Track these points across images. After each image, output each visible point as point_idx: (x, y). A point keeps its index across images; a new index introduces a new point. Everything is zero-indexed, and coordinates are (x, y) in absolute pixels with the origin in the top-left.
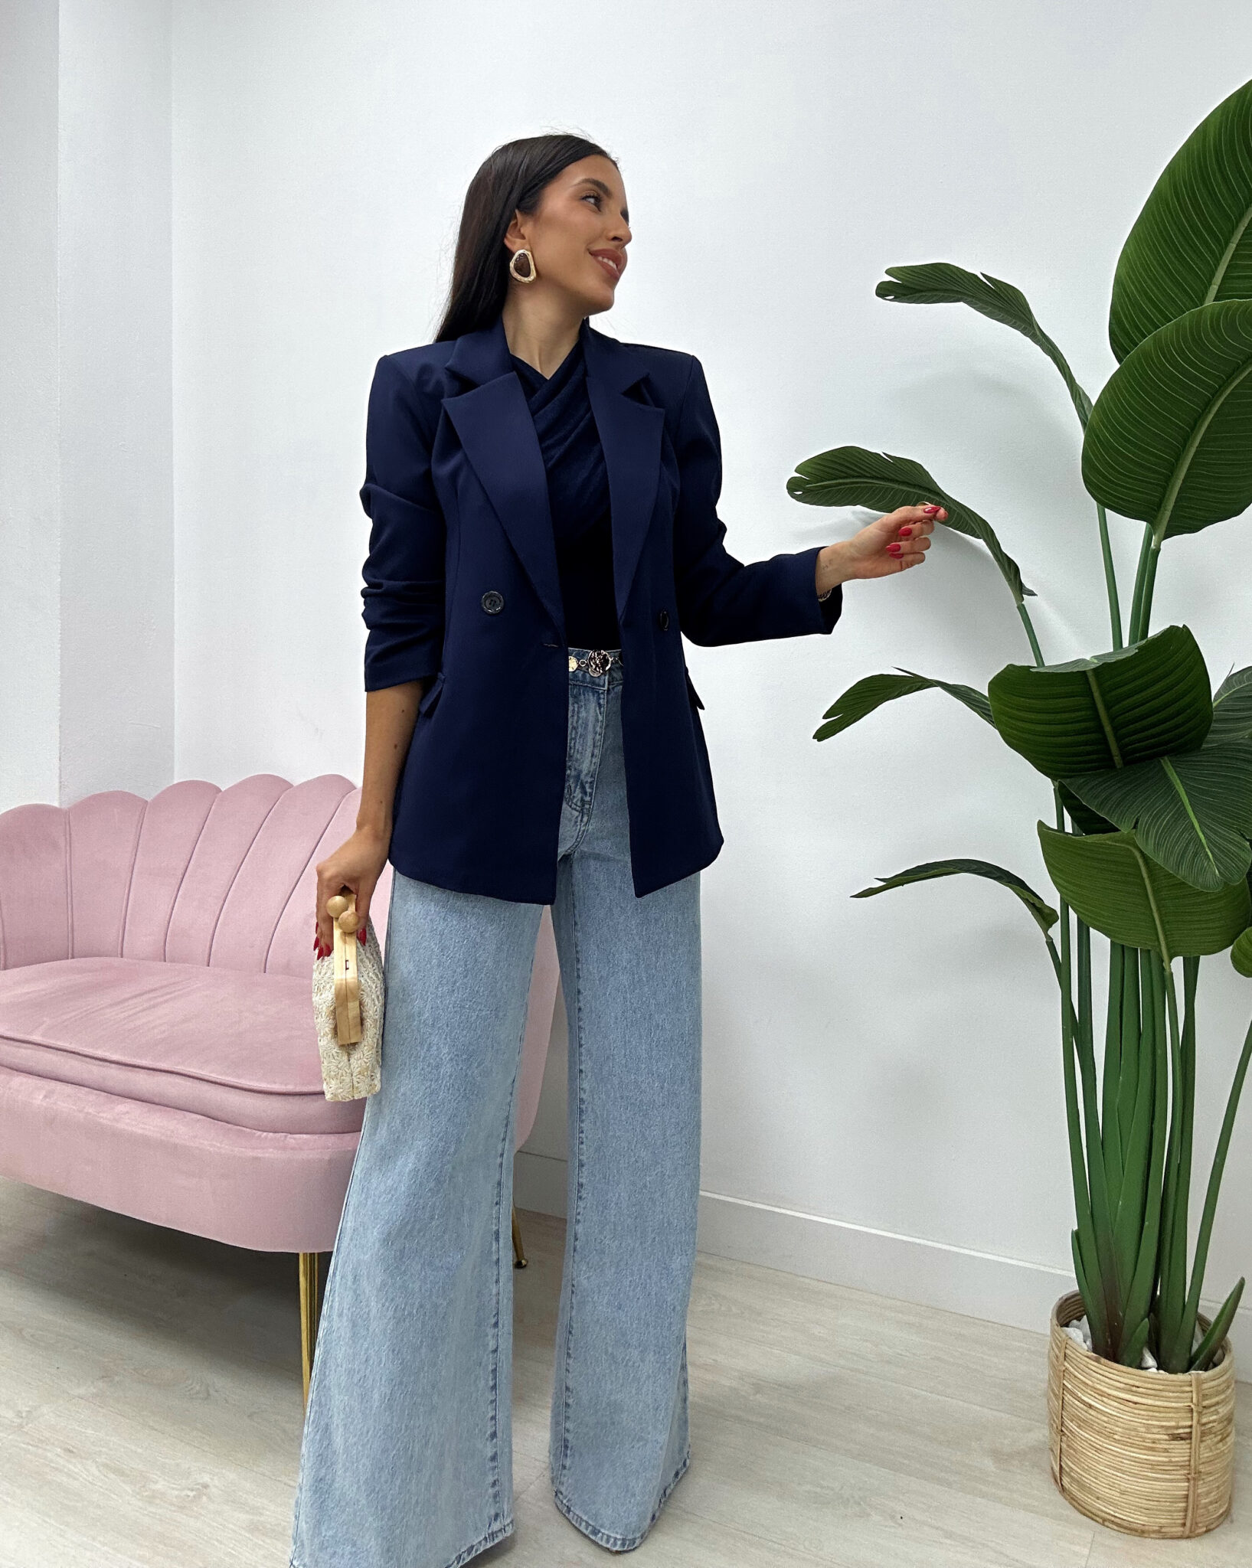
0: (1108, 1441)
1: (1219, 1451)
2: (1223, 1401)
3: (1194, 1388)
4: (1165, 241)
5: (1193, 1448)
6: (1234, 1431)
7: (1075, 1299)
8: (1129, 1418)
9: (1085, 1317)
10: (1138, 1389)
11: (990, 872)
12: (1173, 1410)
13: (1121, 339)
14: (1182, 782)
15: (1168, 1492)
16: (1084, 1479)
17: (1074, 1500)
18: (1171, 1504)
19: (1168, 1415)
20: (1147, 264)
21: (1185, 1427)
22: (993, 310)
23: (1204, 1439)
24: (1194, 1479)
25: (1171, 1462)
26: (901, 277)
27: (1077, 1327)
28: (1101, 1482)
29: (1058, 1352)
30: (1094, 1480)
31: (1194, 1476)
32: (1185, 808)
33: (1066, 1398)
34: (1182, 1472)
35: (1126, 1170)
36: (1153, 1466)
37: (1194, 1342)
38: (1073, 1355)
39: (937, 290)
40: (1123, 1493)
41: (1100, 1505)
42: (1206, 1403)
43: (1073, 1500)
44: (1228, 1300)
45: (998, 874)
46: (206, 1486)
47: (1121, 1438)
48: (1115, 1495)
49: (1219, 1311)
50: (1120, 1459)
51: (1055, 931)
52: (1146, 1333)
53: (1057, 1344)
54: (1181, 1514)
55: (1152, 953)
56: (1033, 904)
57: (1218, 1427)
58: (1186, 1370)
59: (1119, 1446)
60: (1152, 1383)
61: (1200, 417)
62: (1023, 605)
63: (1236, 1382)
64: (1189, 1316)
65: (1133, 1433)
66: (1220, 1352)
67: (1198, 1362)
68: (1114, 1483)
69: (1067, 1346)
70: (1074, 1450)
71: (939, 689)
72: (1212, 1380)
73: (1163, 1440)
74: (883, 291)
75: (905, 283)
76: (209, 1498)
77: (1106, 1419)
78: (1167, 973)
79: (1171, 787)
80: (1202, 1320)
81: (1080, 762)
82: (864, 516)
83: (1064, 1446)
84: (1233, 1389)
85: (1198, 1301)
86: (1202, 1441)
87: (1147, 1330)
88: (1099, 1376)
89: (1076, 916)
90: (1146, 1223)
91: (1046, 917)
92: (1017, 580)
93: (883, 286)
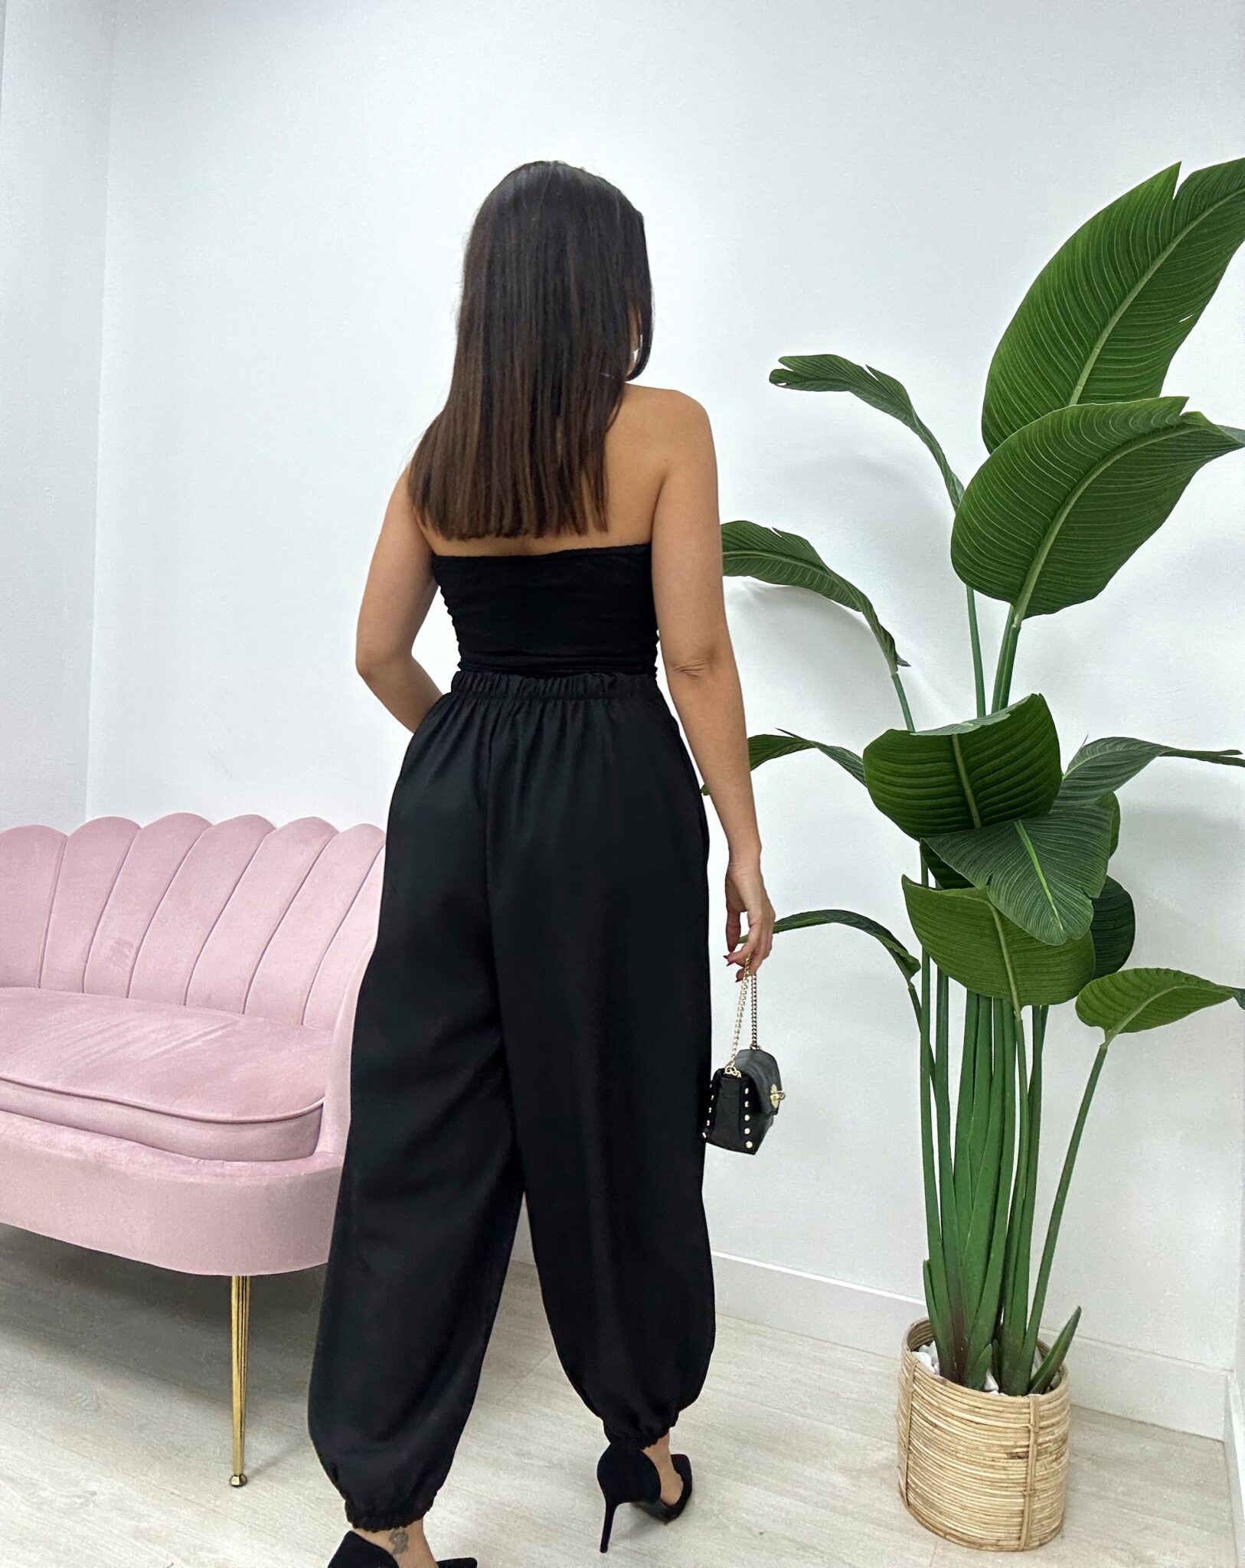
0: (951, 1460)
1: (1052, 1470)
2: (1058, 1423)
3: (1031, 1410)
4: (1035, 344)
5: (1030, 1467)
6: (1067, 1451)
7: (923, 1326)
8: (972, 1438)
9: (934, 1343)
10: (982, 1411)
11: (859, 922)
12: (1013, 1430)
13: (993, 432)
14: (1033, 844)
15: (1004, 1508)
16: (928, 1495)
17: (919, 1515)
18: (1009, 1519)
19: (1009, 1435)
20: (1018, 363)
21: (1021, 1447)
22: (877, 400)
23: (1039, 1458)
24: (1030, 1495)
25: (1008, 1479)
26: (793, 365)
27: (927, 1352)
28: (943, 1497)
29: (908, 1376)
30: (939, 1497)
31: (1029, 1493)
32: (1034, 868)
33: (914, 1419)
34: (1018, 1489)
35: (975, 1205)
36: (993, 1483)
37: (1034, 1366)
38: (920, 1377)
39: (827, 379)
40: (964, 1508)
41: (941, 1519)
42: (1043, 1424)
43: (917, 1515)
44: (1066, 1328)
45: (867, 925)
46: (94, 1494)
47: (962, 1456)
48: (955, 1510)
49: (1056, 1338)
50: (961, 1476)
51: (917, 979)
52: (990, 1359)
53: (907, 1369)
54: (1019, 1528)
55: (1004, 1002)
56: (898, 954)
57: (1053, 1447)
58: (1025, 1393)
59: (963, 1464)
60: (992, 1405)
61: (1059, 508)
62: (897, 675)
63: (1071, 1405)
64: (1030, 1343)
65: (974, 1452)
66: (1056, 1377)
67: (1036, 1386)
68: (956, 1499)
69: (916, 1369)
70: (920, 1468)
71: (816, 751)
72: (1049, 1403)
73: (1001, 1458)
74: (777, 378)
75: (798, 372)
76: (96, 1505)
77: (949, 1438)
78: (1017, 1021)
79: (1022, 848)
80: (1041, 1347)
81: (942, 824)
82: (752, 586)
83: (910, 1462)
84: (1068, 1411)
85: (1038, 1329)
86: (1037, 1460)
87: (991, 1354)
88: (945, 1398)
89: (936, 966)
90: (992, 1255)
91: (908, 965)
92: (891, 650)
93: (776, 373)
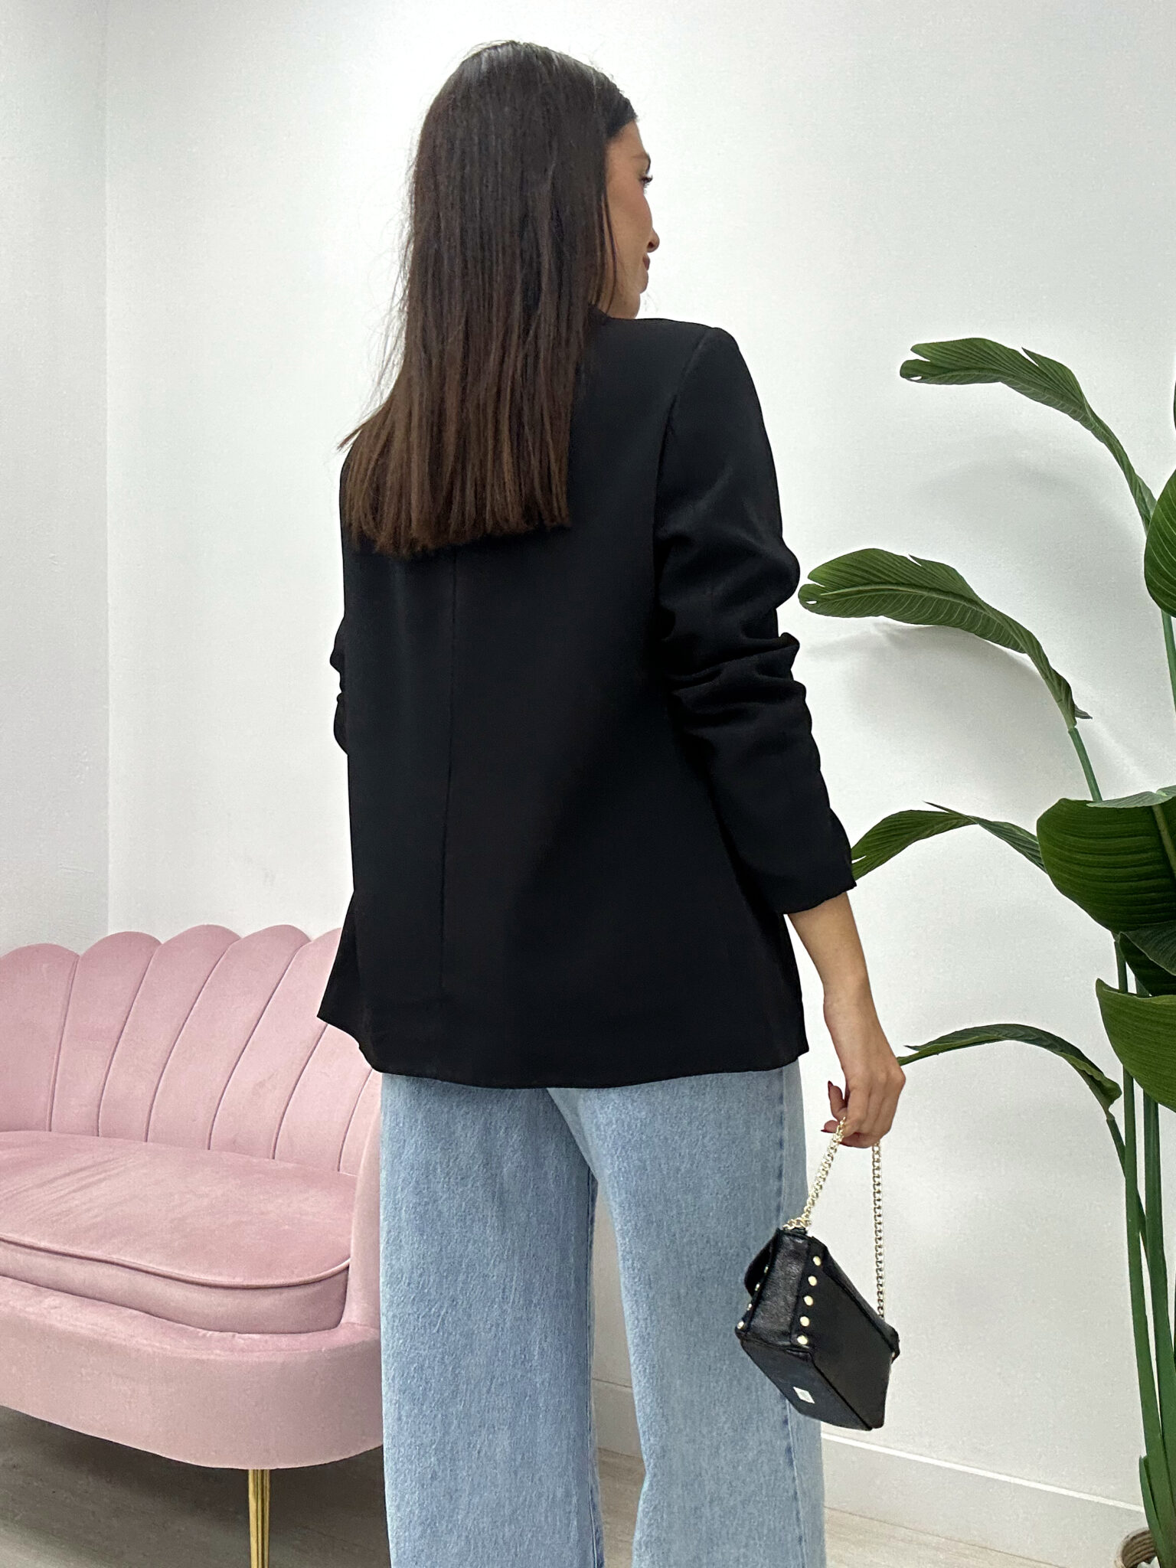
9: (1156, 1558)
22: (1037, 390)
26: (931, 355)
39: (972, 369)
45: (1050, 1042)
56: (1091, 1077)
62: (1076, 730)
71: (978, 827)
74: (909, 371)
81: (1146, 912)
82: (885, 628)
89: (1140, 1090)
91: (1105, 1091)
92: (1067, 700)
93: (909, 365)
